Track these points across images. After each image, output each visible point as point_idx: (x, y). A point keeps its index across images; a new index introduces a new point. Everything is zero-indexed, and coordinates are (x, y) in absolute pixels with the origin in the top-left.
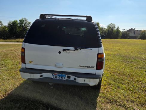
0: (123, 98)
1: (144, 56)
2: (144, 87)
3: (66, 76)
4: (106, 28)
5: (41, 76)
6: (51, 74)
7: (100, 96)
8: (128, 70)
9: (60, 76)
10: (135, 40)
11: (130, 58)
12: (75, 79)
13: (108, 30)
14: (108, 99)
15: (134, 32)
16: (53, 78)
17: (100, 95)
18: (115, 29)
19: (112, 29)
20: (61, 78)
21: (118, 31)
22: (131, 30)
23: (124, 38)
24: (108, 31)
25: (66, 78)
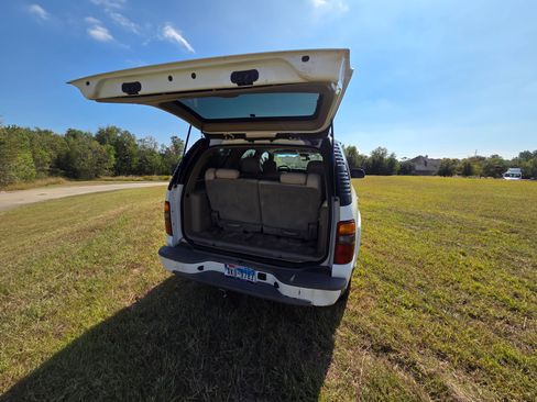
0: (407, 335)
1: (454, 213)
2: (465, 303)
3: (257, 272)
4: (369, 156)
5: (201, 268)
6: (223, 265)
7: (346, 324)
8: (417, 247)
9: (242, 271)
10: (427, 177)
11: (421, 217)
12: (276, 285)
13: (373, 159)
14: (366, 334)
15: (426, 164)
16: (226, 273)
17: (345, 318)
18: (387, 157)
19: (381, 158)
20: (245, 277)
21: (392, 161)
22: (418, 158)
23: (405, 174)
24: (374, 161)
25: (256, 279)
